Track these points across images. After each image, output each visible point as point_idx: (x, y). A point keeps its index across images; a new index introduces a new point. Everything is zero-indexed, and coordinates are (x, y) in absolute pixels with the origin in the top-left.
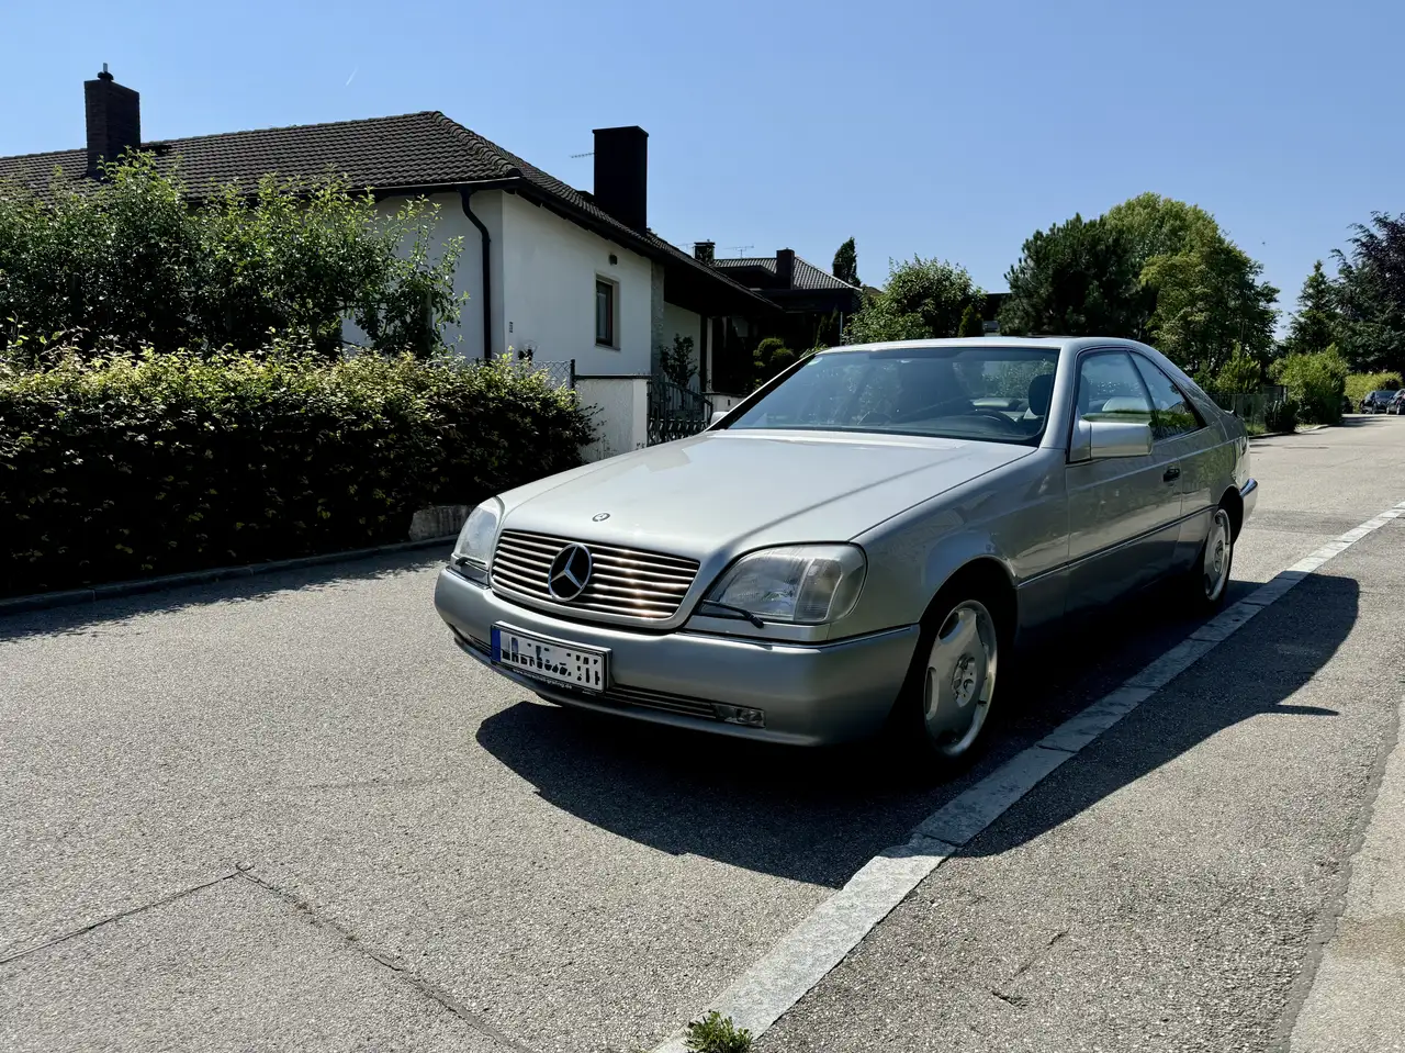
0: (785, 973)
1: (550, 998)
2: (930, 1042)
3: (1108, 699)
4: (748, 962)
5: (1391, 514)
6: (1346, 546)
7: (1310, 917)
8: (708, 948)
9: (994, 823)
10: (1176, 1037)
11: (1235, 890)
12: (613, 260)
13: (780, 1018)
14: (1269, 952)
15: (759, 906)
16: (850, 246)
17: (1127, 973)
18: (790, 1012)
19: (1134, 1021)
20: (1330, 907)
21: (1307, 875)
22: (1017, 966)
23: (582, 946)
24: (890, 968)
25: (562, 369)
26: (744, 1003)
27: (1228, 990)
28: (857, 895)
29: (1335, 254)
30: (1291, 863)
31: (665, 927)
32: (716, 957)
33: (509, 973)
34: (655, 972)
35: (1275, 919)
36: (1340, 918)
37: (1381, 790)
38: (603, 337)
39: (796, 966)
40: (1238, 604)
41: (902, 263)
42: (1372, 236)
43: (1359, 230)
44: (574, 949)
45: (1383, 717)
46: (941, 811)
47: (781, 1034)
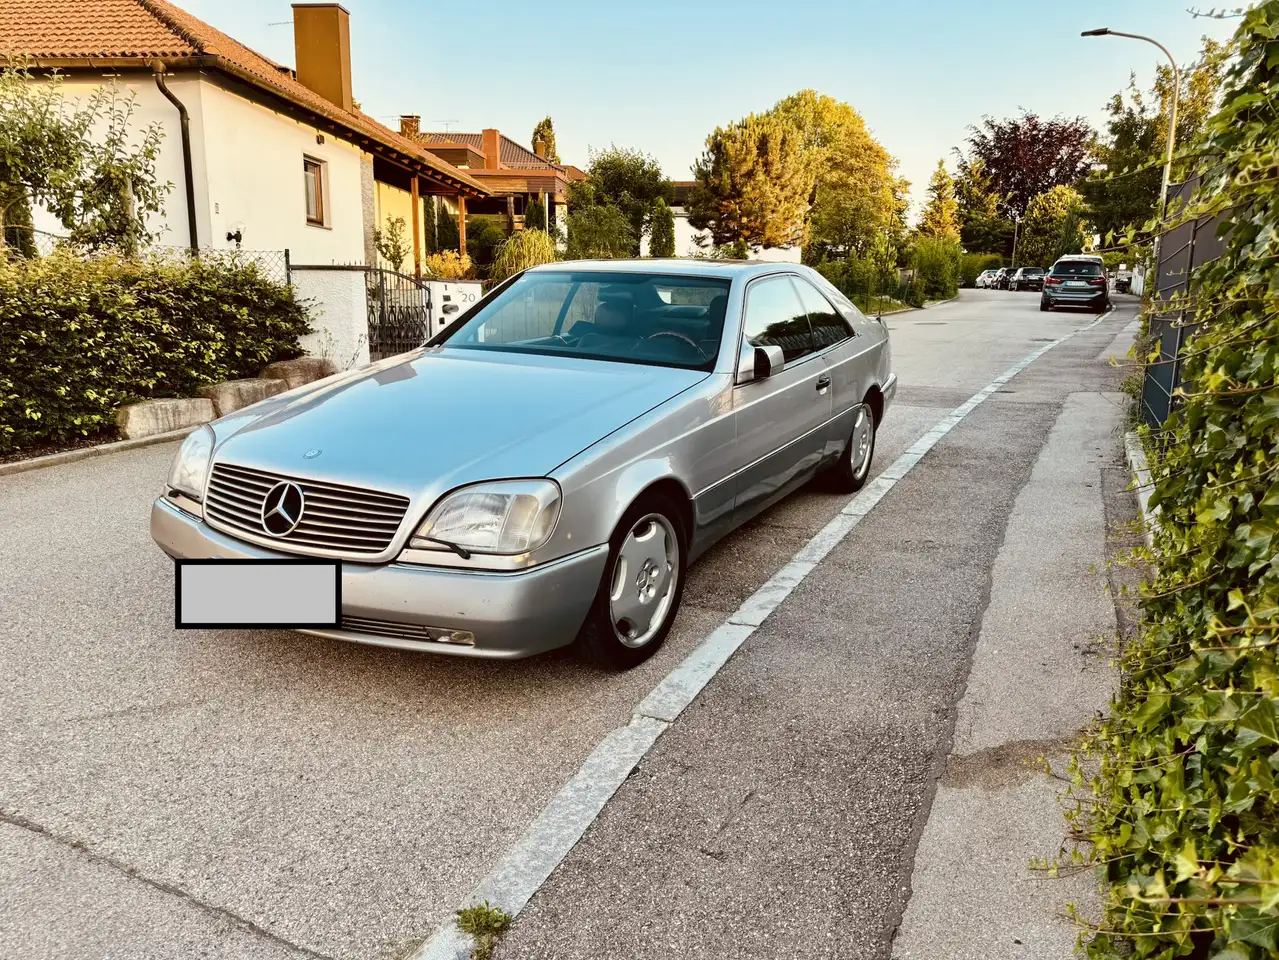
0: (535, 855)
1: (331, 903)
2: (655, 901)
3: (781, 574)
4: (503, 847)
5: (990, 389)
6: (958, 419)
7: (929, 757)
8: (467, 839)
9: (697, 698)
10: (836, 869)
11: (876, 740)
12: (320, 140)
13: (534, 895)
14: (900, 789)
15: (509, 793)
16: (548, 124)
17: (800, 821)
18: (541, 889)
19: (806, 860)
20: (943, 748)
21: (926, 721)
22: (719, 826)
23: (355, 850)
24: (621, 840)
25: (276, 259)
26: (503, 886)
27: (872, 825)
28: (591, 776)
29: (955, 150)
30: (916, 713)
31: (428, 824)
32: (475, 846)
33: (290, 885)
34: (423, 867)
35: (904, 762)
36: (949, 756)
37: (978, 644)
38: (313, 217)
39: (543, 848)
40: (877, 479)
41: (601, 151)
42: (983, 137)
43: (973, 130)
44: (348, 854)
45: (980, 579)
46: (655, 690)
47: (536, 909)
